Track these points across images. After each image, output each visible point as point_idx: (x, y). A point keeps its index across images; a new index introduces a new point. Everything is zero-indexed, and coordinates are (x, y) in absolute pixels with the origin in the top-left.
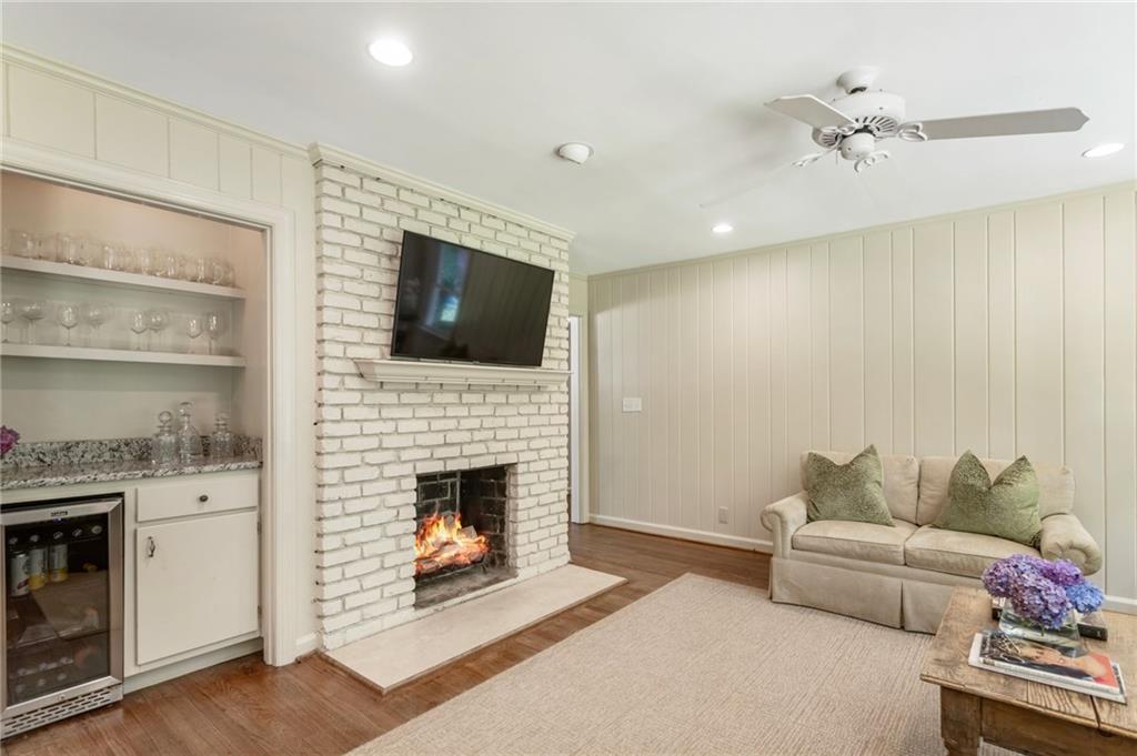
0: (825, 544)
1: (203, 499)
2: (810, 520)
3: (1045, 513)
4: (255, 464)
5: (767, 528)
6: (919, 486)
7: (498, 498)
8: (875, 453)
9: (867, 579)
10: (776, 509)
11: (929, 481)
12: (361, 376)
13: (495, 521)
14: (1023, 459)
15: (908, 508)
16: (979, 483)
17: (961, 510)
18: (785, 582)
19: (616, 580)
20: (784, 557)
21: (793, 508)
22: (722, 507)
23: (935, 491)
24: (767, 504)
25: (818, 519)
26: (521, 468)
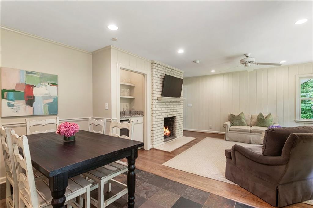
0: (236, 130)
1: (138, 121)
2: (231, 126)
3: (274, 123)
4: (142, 115)
5: (224, 127)
6: (251, 119)
7: (172, 123)
8: (243, 113)
9: (243, 135)
10: (227, 124)
11: (253, 118)
12: (158, 100)
13: (171, 127)
14: (270, 114)
15: (249, 123)
16: (262, 118)
17: (259, 123)
18: (228, 137)
19: (194, 138)
20: (228, 132)
21: (229, 123)
22: (210, 125)
23: (255, 120)
24: (224, 123)
25: (233, 126)
26: (177, 117)
